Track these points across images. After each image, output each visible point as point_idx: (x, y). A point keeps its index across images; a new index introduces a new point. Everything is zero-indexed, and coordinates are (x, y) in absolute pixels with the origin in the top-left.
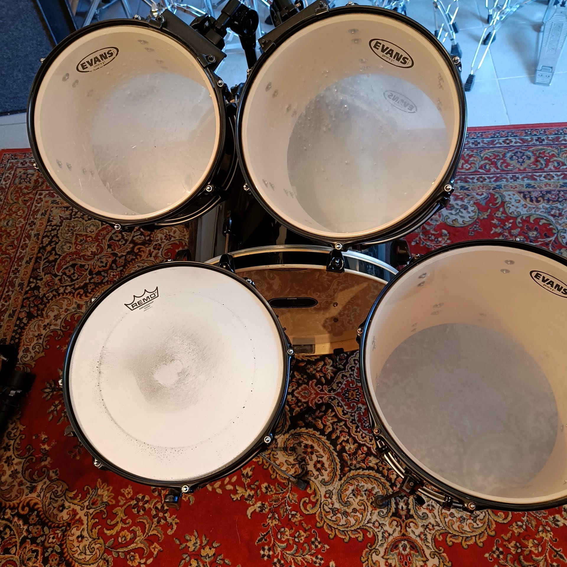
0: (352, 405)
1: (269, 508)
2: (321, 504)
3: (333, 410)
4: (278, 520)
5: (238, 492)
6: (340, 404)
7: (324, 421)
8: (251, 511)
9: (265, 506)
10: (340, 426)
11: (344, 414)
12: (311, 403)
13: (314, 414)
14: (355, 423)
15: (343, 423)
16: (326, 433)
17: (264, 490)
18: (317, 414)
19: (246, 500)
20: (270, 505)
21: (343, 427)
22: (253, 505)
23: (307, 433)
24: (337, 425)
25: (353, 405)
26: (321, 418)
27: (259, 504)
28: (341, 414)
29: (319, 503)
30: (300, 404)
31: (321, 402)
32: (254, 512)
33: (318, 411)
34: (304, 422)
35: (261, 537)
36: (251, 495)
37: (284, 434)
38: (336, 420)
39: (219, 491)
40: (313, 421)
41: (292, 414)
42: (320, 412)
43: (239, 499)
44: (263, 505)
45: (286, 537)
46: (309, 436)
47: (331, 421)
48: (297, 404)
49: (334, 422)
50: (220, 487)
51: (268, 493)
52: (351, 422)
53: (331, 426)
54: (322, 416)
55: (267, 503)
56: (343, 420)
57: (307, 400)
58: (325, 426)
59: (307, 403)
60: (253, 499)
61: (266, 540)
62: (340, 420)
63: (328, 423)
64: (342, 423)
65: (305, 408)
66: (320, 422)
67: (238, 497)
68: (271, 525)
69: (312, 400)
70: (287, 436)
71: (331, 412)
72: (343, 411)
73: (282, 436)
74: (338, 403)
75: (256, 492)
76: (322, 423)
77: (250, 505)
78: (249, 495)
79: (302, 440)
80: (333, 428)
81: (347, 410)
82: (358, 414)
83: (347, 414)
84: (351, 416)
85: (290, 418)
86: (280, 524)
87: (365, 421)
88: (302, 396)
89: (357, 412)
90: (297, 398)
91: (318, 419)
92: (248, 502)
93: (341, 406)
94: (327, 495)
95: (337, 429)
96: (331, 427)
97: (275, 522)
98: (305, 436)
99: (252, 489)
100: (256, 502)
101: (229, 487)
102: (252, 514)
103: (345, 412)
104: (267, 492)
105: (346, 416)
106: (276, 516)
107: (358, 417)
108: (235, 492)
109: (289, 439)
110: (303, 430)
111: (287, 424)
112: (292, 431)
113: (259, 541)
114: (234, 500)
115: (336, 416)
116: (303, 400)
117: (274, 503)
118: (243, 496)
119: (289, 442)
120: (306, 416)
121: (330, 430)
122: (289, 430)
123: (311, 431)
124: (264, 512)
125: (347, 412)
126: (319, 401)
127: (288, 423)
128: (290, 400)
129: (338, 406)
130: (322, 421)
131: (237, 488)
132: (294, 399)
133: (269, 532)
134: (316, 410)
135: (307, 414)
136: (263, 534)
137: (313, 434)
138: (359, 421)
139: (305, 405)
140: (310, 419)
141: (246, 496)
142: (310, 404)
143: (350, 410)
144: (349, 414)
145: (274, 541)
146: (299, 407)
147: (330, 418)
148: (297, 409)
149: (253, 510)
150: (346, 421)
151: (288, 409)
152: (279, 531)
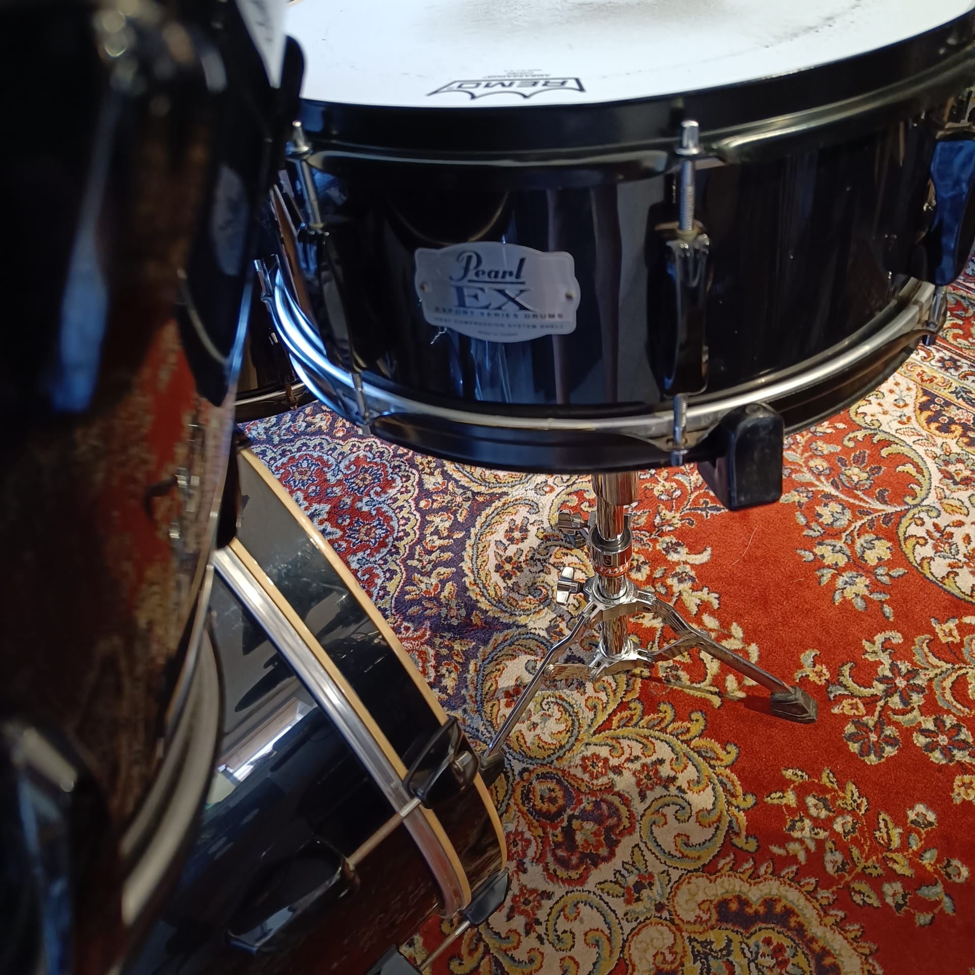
0: (367, 576)
1: (660, 539)
2: (568, 486)
3: (403, 593)
4: (659, 514)
5: (698, 602)
6: (381, 593)
7: (435, 590)
8: (698, 556)
9: (665, 546)
10: (421, 561)
11: (394, 573)
12: (424, 635)
13: (440, 614)
14: (394, 546)
15: (410, 562)
16: (454, 569)
17: (646, 570)
18: (435, 610)
19: (691, 578)
20: (655, 541)
21: (417, 557)
22: (685, 563)
23: (483, 595)
24: (423, 567)
25: (364, 575)
26: (437, 598)
27: (673, 557)
28: (397, 578)
29: (570, 490)
30: (444, 652)
31: (405, 624)
32: (693, 550)
33: (428, 612)
34: (469, 615)
35: (710, 512)
36: (676, 579)
37: (525, 626)
38: (417, 576)
39: (737, 630)
40: (453, 604)
41: (476, 648)
42: (427, 609)
43: (706, 590)
44: (667, 550)
45: (668, 485)
46: (485, 587)
47: (425, 579)
48: (449, 657)
49: (422, 574)
50: (729, 636)
51: (642, 559)
52: (398, 553)
53: (433, 575)
54: (430, 599)
55: (658, 547)
56: (406, 566)
57: (425, 647)
58: (443, 582)
59: (430, 643)
60: (678, 569)
61: (706, 503)
62: (410, 570)
63: (434, 580)
64: (414, 563)
65: (442, 637)
66: (446, 593)
67: (704, 594)
68: (678, 515)
69: (414, 639)
70: (522, 620)
71: (409, 593)
72: (391, 579)
73: (531, 625)
74: (382, 598)
75: (664, 576)
76: (442, 590)
77: (693, 566)
78: (681, 581)
79: (504, 592)
80: (435, 567)
81: (382, 574)
82: (373, 556)
83: (389, 570)
84: (386, 562)
85: (485, 643)
86: (662, 506)
87: (375, 538)
88: (425, 661)
89: (372, 559)
90: (436, 668)
91: (443, 600)
92: (693, 573)
93: (383, 588)
94: (547, 489)
95: (429, 562)
96: (435, 572)
97: (669, 515)
98: (492, 593)
99: (669, 588)
100: (678, 563)
101: (710, 622)
102: (700, 553)
103: (388, 575)
104: (644, 563)
105: (393, 567)
106: (657, 520)
107: (379, 552)
108: (704, 607)
109: (524, 610)
110: (484, 604)
111: (501, 638)
112: (505, 619)
113: (719, 509)
114: (717, 596)
115: (409, 581)
116: (432, 652)
117: (645, 539)
118: (693, 589)
119: (528, 606)
120: (455, 622)
121: (442, 570)
122: (508, 626)
123: (473, 593)
124: (674, 541)
125: (385, 573)
126: (407, 629)
127: (498, 637)
128: (453, 675)
129: (387, 593)
130: (440, 593)
131: (694, 610)
132: (443, 671)
133: (690, 509)
134: (429, 618)
135: (450, 625)
136: (704, 513)
137: (476, 584)
138: (383, 544)
139: (438, 641)
140: (453, 613)
141: (689, 584)
142: (427, 637)
143: (379, 571)
144: (385, 567)
145: (692, 493)
146: (451, 649)
147: (423, 586)
148: (457, 647)
149: (693, 556)
150: (404, 561)
151: (472, 662)
152: (672, 499)
